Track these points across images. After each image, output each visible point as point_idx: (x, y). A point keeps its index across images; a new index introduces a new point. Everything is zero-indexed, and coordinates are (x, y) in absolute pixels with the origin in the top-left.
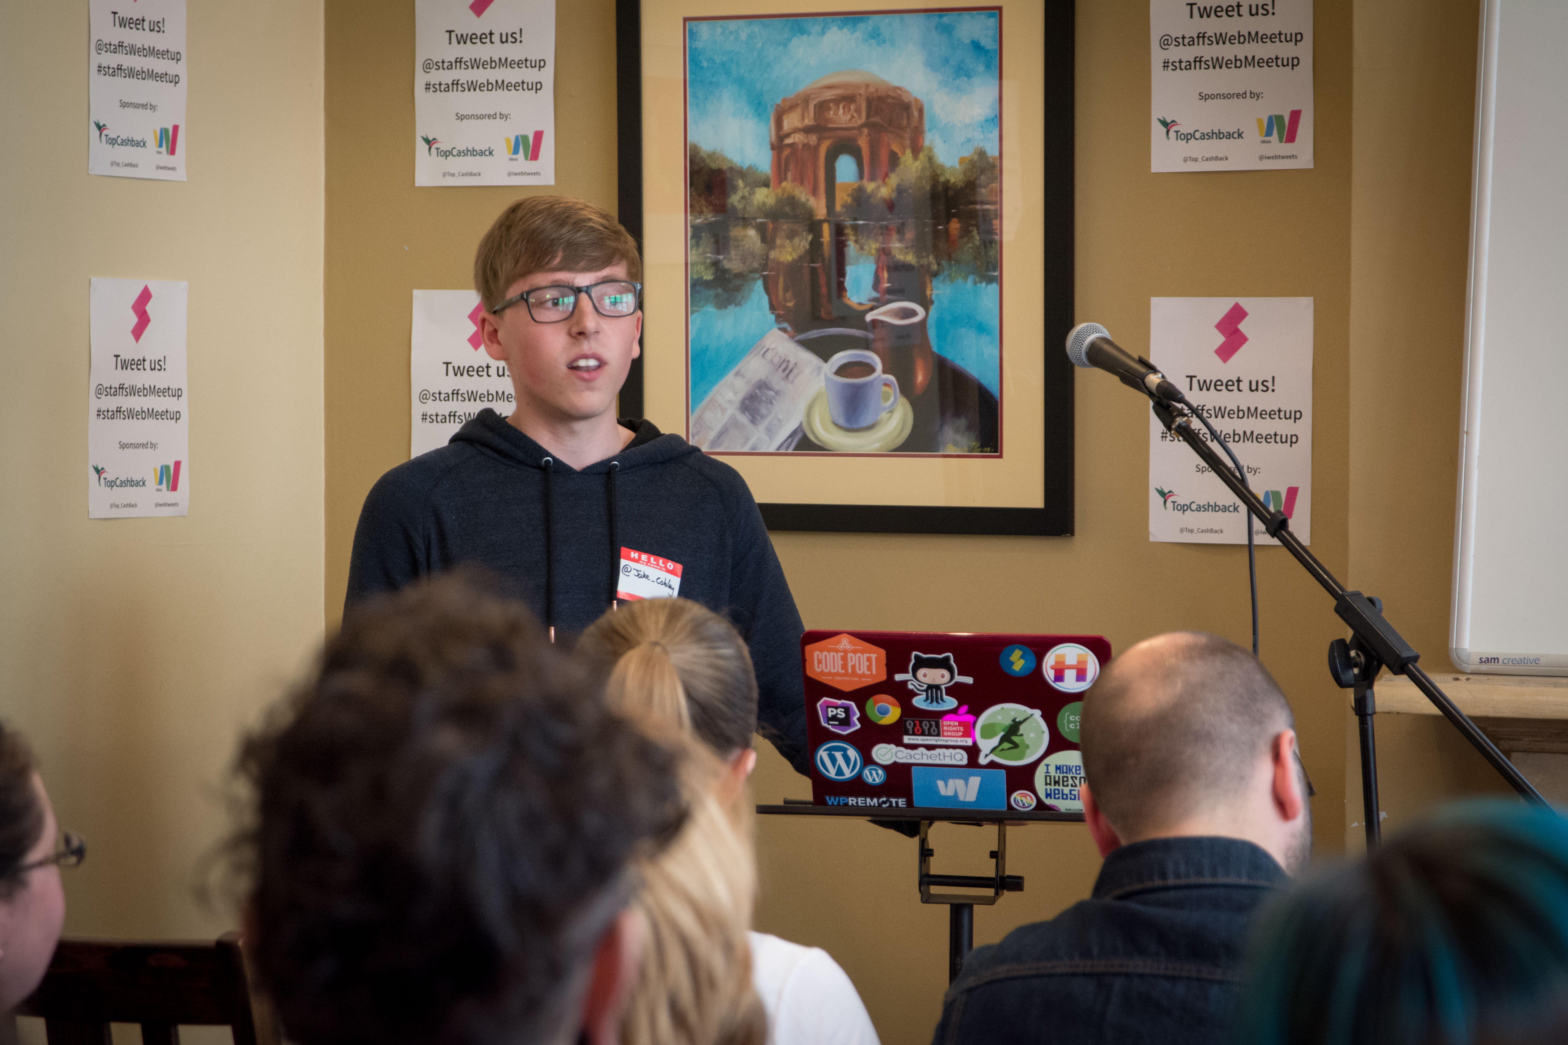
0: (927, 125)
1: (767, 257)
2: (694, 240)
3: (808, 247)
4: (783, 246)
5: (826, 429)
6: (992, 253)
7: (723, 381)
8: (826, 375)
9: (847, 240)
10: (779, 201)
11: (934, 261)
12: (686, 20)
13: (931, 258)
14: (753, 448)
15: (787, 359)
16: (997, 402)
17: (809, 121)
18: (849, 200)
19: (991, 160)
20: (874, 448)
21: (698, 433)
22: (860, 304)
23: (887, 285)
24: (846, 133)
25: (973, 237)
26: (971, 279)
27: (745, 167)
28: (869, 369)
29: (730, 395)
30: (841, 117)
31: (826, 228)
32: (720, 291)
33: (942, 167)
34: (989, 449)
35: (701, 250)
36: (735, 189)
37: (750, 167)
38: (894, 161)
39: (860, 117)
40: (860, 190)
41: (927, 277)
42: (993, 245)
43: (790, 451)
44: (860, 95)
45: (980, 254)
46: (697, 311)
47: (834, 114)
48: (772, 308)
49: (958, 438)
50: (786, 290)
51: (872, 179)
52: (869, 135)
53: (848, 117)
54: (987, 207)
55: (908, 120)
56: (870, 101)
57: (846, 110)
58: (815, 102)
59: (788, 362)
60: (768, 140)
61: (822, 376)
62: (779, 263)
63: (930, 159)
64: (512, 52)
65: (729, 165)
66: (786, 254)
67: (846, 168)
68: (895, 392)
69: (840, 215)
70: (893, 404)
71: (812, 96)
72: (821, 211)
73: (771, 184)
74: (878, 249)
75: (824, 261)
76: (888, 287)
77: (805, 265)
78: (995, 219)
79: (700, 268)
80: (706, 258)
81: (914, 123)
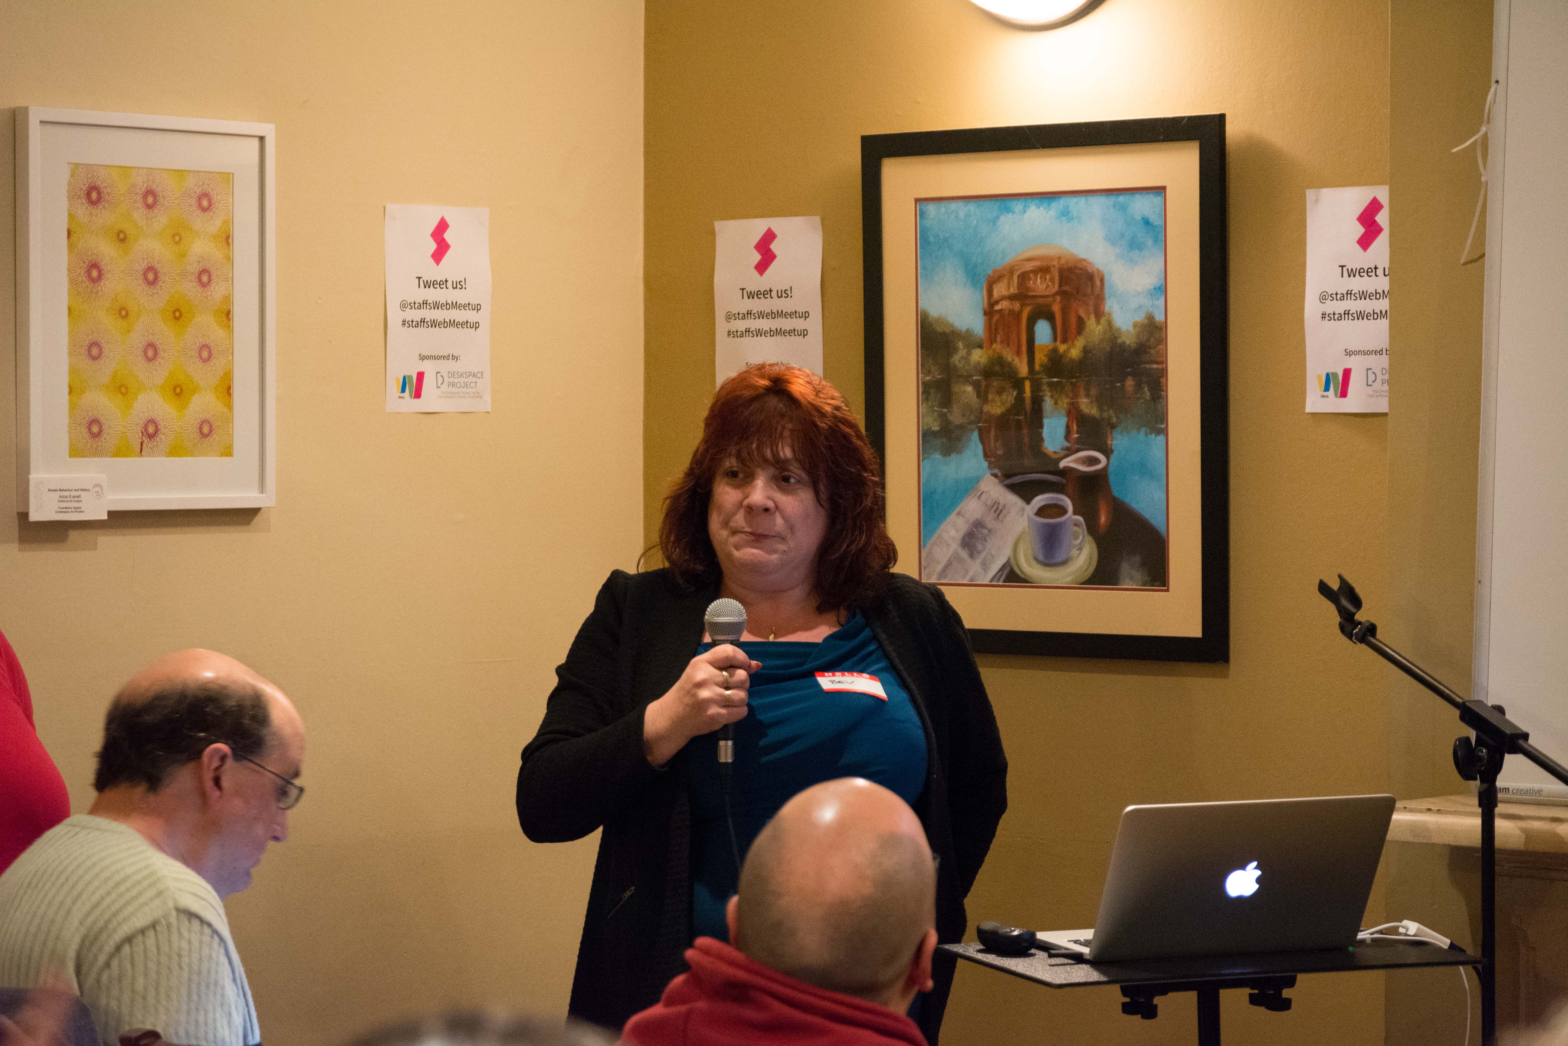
0: (1107, 292)
1: (982, 410)
2: (924, 395)
3: (1013, 401)
4: (993, 401)
5: (1028, 563)
6: (1160, 407)
7: (948, 520)
8: (1028, 516)
9: (1044, 396)
10: (991, 361)
11: (1113, 415)
12: (917, 200)
13: (1111, 411)
14: (972, 581)
15: (997, 501)
16: (1165, 541)
17: (1013, 290)
18: (1046, 360)
19: (1158, 324)
20: (1066, 581)
21: (926, 570)
22: (1055, 453)
23: (1076, 436)
24: (1040, 301)
25: (1145, 392)
26: (1143, 430)
27: (964, 330)
28: (1061, 510)
30: (1039, 286)
31: (1027, 385)
32: (945, 440)
33: (1118, 329)
34: (1158, 583)
35: (929, 404)
36: (956, 350)
37: (968, 331)
38: (1081, 324)
39: (1054, 287)
40: (1055, 350)
41: (1108, 428)
42: (1161, 400)
43: (1000, 583)
44: (1054, 266)
45: (1149, 408)
47: (1033, 284)
48: (986, 456)
49: (1133, 572)
50: (996, 439)
51: (1064, 341)
52: (1061, 302)
53: (1045, 285)
54: (1155, 366)
55: (1092, 289)
56: (1061, 272)
57: (1043, 280)
58: (1018, 273)
59: (999, 503)
60: (981, 306)
61: (1025, 517)
62: (991, 416)
63: (1110, 323)
65: (952, 329)
66: (996, 407)
67: (1043, 331)
68: (1083, 531)
69: (1039, 373)
70: (1081, 542)
71: (1016, 268)
72: (1023, 369)
73: (985, 345)
74: (1067, 404)
75: (1026, 414)
76: (1077, 438)
77: (1011, 417)
78: (1162, 377)
79: (929, 420)
80: (934, 411)
81: (1097, 291)
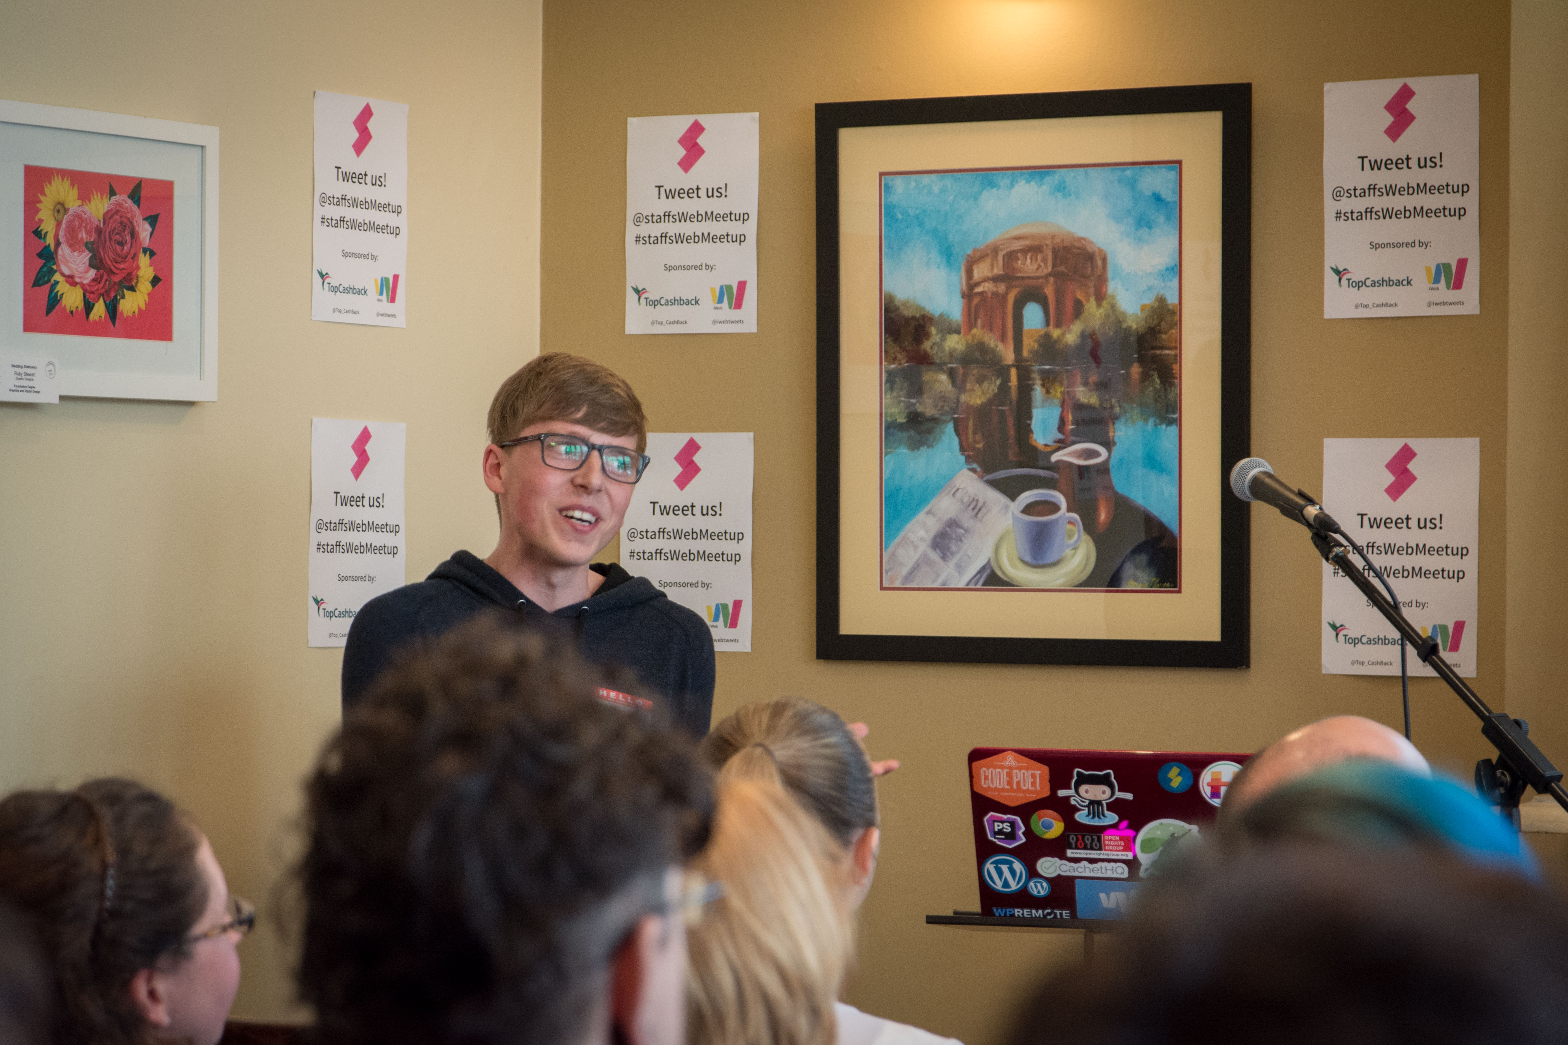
0: (1110, 273)
1: (958, 401)
2: (888, 385)
3: (996, 391)
4: (972, 390)
5: (1013, 566)
6: (1171, 396)
7: (915, 520)
8: (1013, 513)
9: (1034, 384)
10: (969, 347)
11: (1117, 405)
12: (882, 174)
13: (1113, 400)
14: (944, 584)
15: (976, 498)
16: (1176, 540)
17: (998, 271)
18: (1036, 346)
19: (1171, 307)
20: (1058, 583)
21: (891, 569)
22: (1046, 445)
23: (1071, 427)
24: (1032, 282)
25: (1154, 380)
26: (1151, 421)
27: (937, 314)
28: (1054, 508)
29: (922, 533)
30: (1029, 267)
31: (1013, 373)
32: (912, 433)
33: (1124, 314)
34: (1168, 584)
35: (895, 394)
36: (927, 335)
37: (942, 315)
38: (1079, 308)
39: (1046, 267)
40: (1047, 336)
41: (1110, 419)
42: (1173, 388)
43: (979, 586)
44: (1047, 245)
45: (1160, 397)
46: (891, 452)
47: (1021, 264)
48: (962, 449)
49: (1139, 573)
50: (975, 432)
51: (1058, 325)
52: (1055, 283)
53: (1035, 266)
54: (1167, 352)
55: (1093, 270)
56: (1055, 252)
58: (1004, 252)
59: (977, 501)
60: (959, 289)
61: (1010, 515)
62: (969, 407)
63: (1113, 306)
64: (718, 206)
65: (922, 313)
66: (976, 397)
67: (1033, 315)
68: (1079, 529)
69: (1027, 360)
70: (1077, 542)
71: (1001, 247)
72: (1009, 357)
73: (962, 331)
74: (1062, 393)
75: (1011, 404)
76: (1073, 429)
77: (994, 408)
78: (1176, 363)
79: (894, 411)
80: (900, 402)
81: (1098, 272)
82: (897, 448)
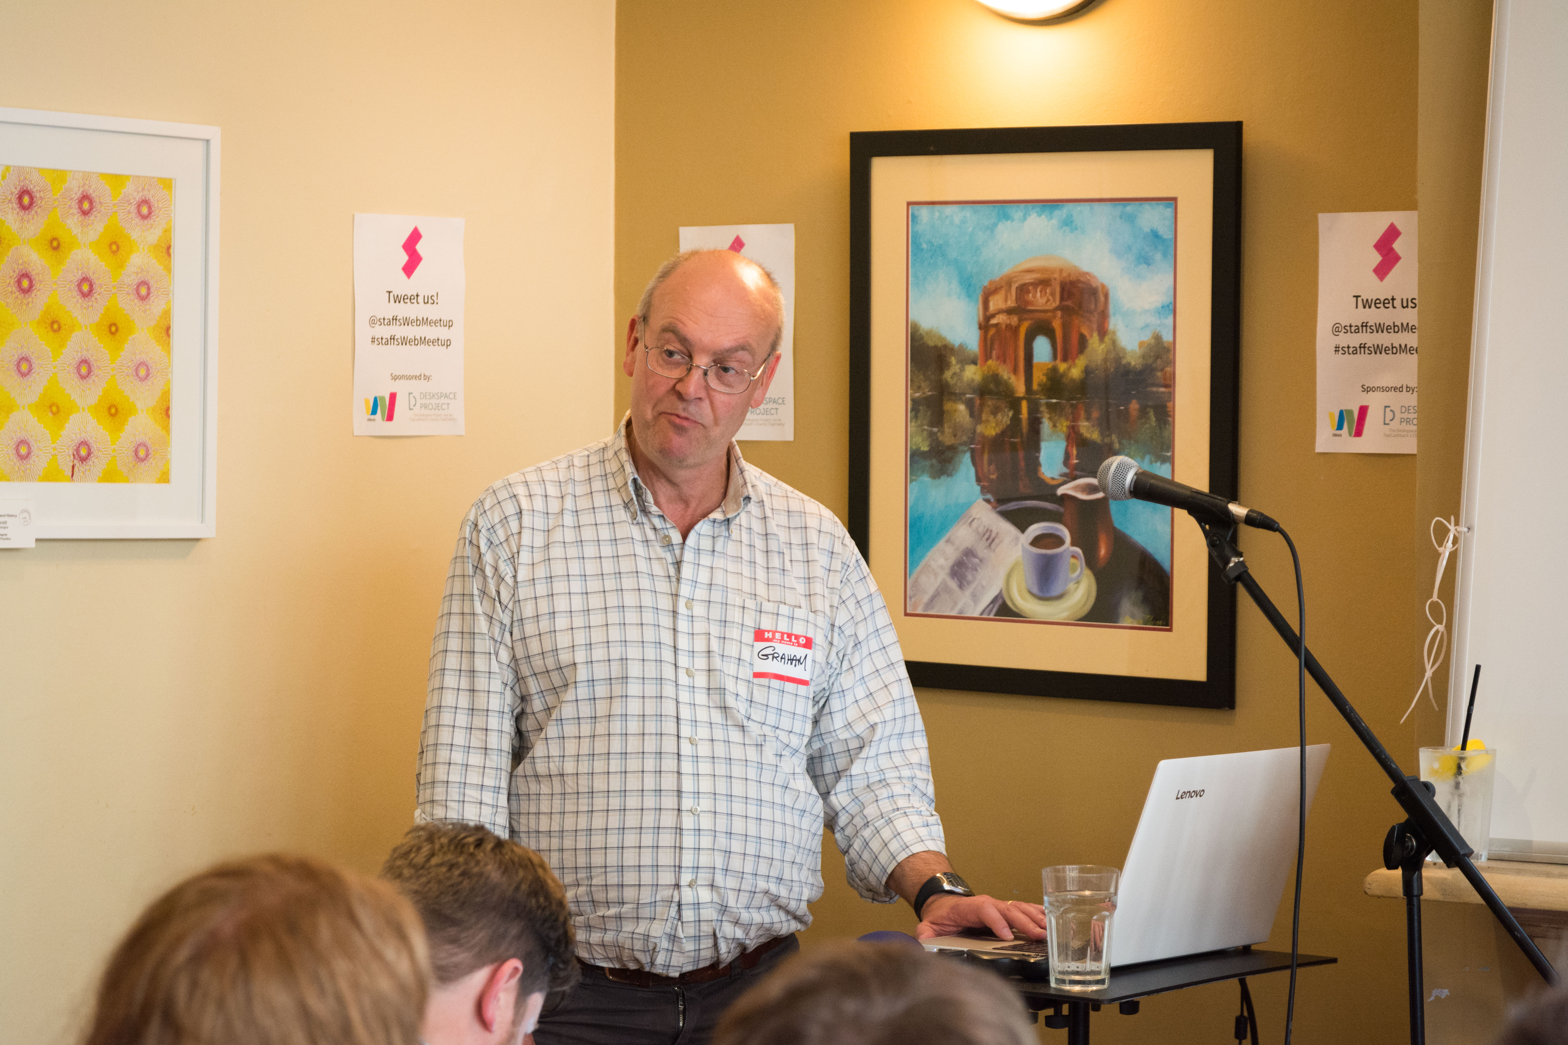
0: (1112, 309)
1: (975, 431)
2: (914, 413)
3: (1009, 422)
4: (988, 421)
5: (1022, 597)
6: (1166, 434)
7: (935, 548)
8: (1023, 546)
9: (1042, 418)
10: (985, 378)
11: (1116, 441)
12: (909, 204)
13: (1114, 437)
14: (961, 613)
15: (990, 529)
16: (1168, 577)
17: (1011, 303)
18: (1044, 379)
19: (1166, 345)
20: (1062, 616)
21: (914, 596)
22: (1053, 479)
23: (1076, 461)
24: (1042, 316)
25: (1150, 417)
26: (1148, 458)
27: (957, 344)
28: (1058, 541)
29: (942, 561)
30: (1039, 300)
31: (1024, 405)
32: (934, 461)
33: (1123, 350)
34: (1161, 622)
35: (919, 423)
36: (948, 365)
37: (961, 346)
38: (1083, 342)
39: (1054, 301)
40: (1054, 370)
41: (1104, 453)
42: (1167, 426)
43: (991, 616)
44: (1055, 279)
45: (1155, 434)
47: (1033, 297)
48: (978, 480)
49: (1135, 609)
50: (990, 463)
51: (1065, 359)
52: (1062, 317)
53: (1044, 300)
54: (1161, 389)
55: (1096, 304)
56: (1063, 286)
57: (1043, 293)
58: (1017, 285)
59: (991, 531)
60: (976, 320)
61: (1020, 547)
62: (984, 437)
63: (1114, 342)
65: (944, 343)
66: (990, 428)
67: (1042, 348)
68: (1081, 565)
69: (1036, 393)
70: (1079, 576)
71: (1015, 279)
72: (1020, 389)
73: (979, 362)
74: (1068, 427)
75: (1022, 437)
76: (1077, 463)
77: (1006, 439)
78: (1169, 401)
79: (918, 439)
80: (923, 430)
81: (1101, 307)
82: (919, 476)
